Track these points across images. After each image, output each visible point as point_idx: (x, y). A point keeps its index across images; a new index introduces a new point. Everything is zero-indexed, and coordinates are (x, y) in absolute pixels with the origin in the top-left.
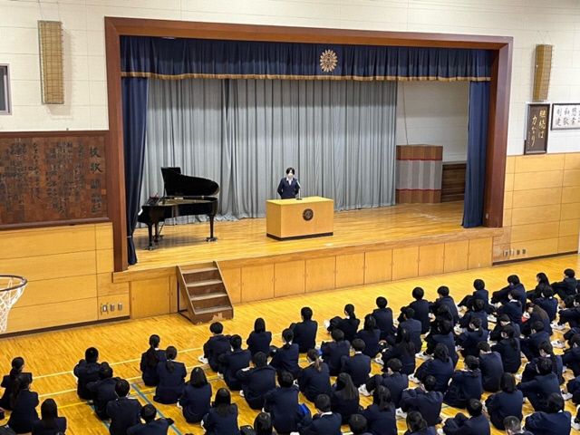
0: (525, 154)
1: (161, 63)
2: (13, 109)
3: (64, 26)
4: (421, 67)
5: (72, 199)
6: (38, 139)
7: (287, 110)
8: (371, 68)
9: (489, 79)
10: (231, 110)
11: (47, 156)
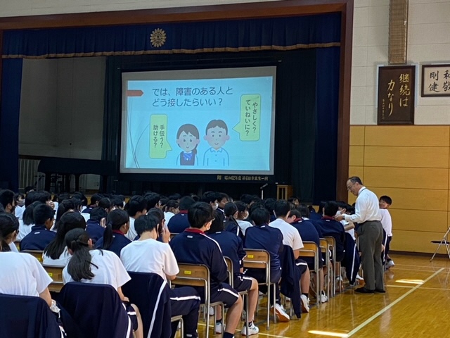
0: (379, 124)
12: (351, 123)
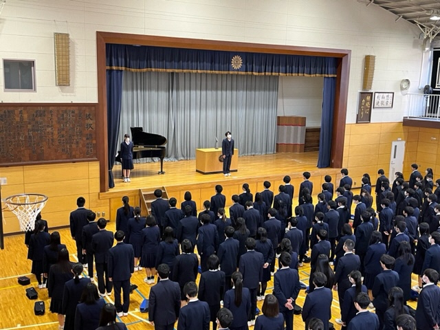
0: (357, 123)
1: (132, 62)
2: (37, 88)
3: (70, 37)
4: (294, 67)
5: (74, 146)
6: (53, 108)
7: (209, 93)
8: (263, 67)
9: (336, 76)
10: (175, 92)
11: (59, 118)
12: (346, 123)
